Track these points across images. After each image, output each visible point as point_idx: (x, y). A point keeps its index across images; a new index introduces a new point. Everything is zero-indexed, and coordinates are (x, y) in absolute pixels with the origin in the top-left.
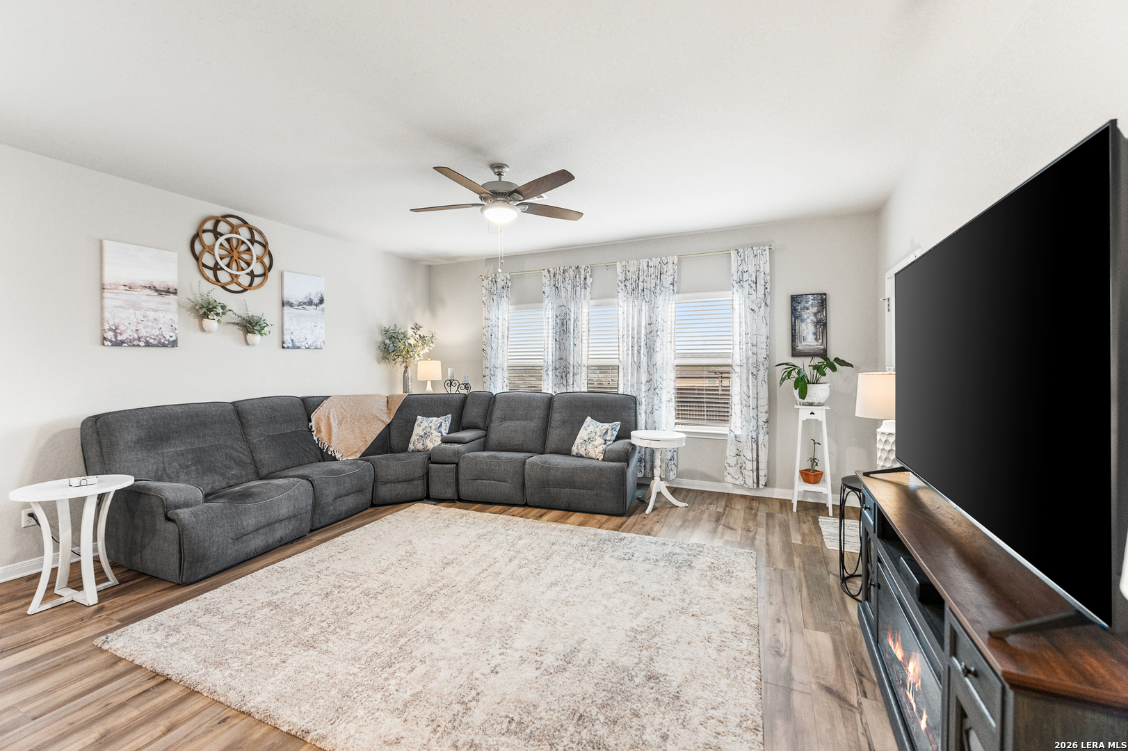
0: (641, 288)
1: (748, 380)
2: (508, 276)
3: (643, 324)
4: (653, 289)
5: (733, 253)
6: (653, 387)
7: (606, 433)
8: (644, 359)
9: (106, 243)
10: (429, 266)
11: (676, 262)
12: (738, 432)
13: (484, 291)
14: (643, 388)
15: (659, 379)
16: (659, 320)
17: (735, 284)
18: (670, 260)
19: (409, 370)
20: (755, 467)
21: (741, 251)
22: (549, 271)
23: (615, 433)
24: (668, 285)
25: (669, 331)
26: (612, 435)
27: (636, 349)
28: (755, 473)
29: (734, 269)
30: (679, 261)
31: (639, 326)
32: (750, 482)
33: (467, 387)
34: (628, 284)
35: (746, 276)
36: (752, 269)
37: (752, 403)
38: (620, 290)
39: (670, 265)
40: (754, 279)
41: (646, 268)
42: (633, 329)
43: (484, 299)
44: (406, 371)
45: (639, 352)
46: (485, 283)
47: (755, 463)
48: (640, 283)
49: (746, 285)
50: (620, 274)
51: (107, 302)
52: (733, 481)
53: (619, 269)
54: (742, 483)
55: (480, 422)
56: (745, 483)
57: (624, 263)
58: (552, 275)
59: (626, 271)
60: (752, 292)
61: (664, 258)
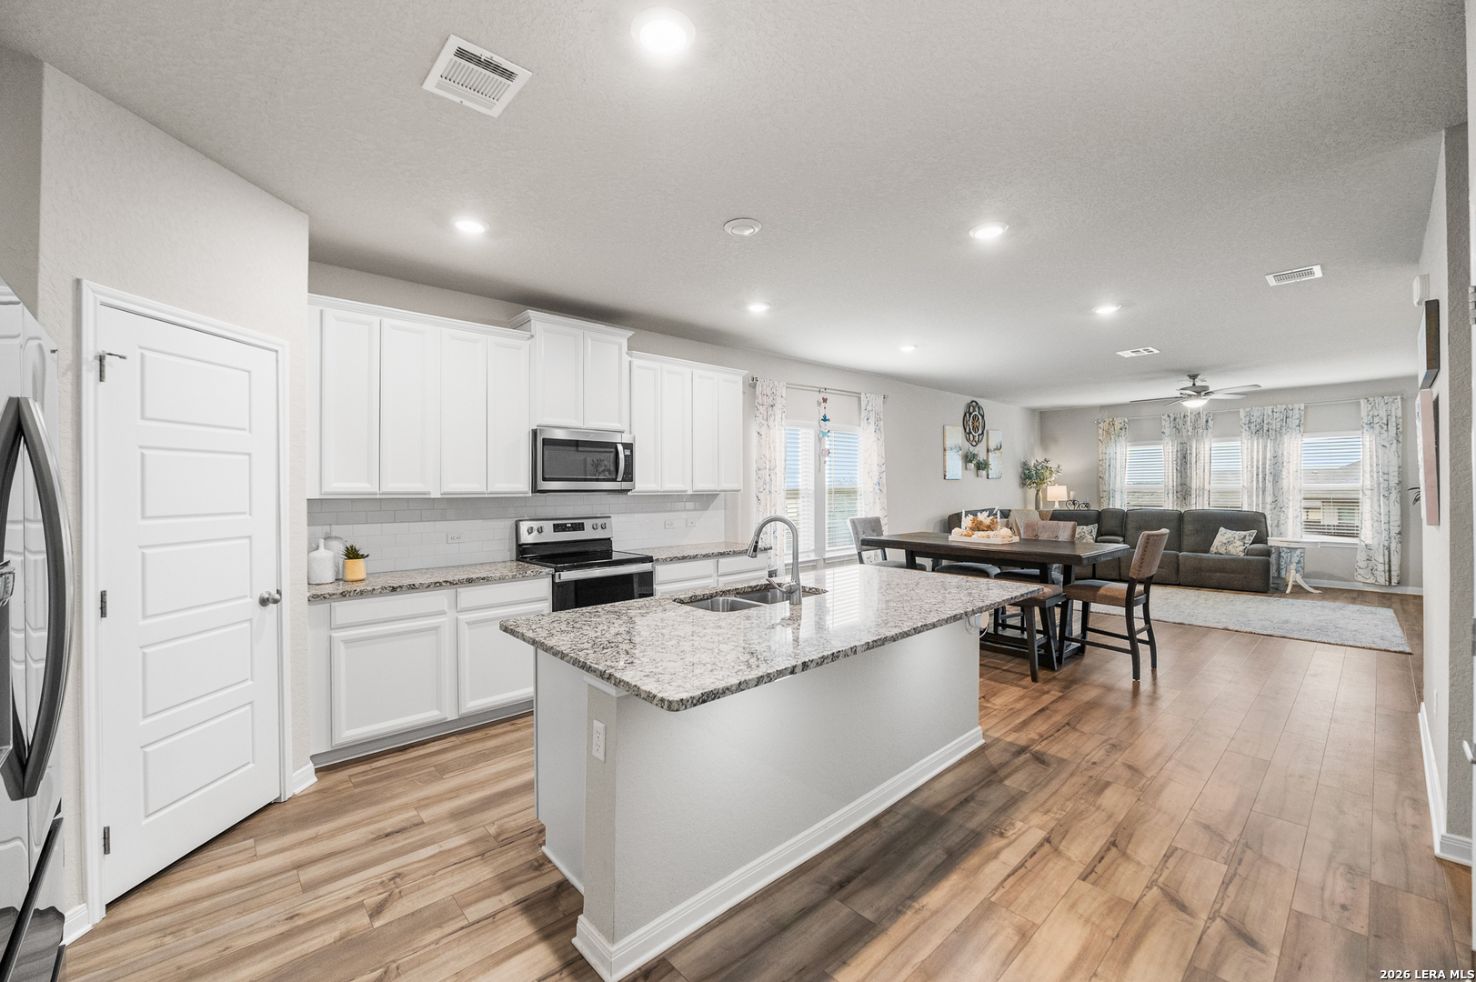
0: (1265, 429)
1: (1379, 501)
2: (1126, 420)
3: (1268, 457)
4: (1278, 429)
5: (1363, 402)
6: (1279, 505)
7: (1245, 537)
8: (1269, 485)
9: (947, 427)
10: (1041, 412)
11: (1302, 408)
12: (1369, 542)
13: (1101, 431)
14: (1268, 507)
15: (1285, 500)
16: (1285, 453)
17: (1364, 425)
18: (1296, 406)
19: (1040, 493)
20: (1387, 569)
21: (1371, 399)
22: (1169, 416)
23: (1252, 539)
24: (1294, 427)
25: (1295, 462)
26: (1249, 540)
27: (1261, 476)
28: (1387, 574)
29: (1364, 413)
30: (1305, 407)
31: (1264, 459)
32: (1382, 580)
33: (1087, 505)
34: (1252, 426)
35: (1376, 420)
36: (1383, 414)
37: (1384, 519)
38: (1243, 430)
39: (1296, 411)
40: (1385, 421)
41: (1270, 413)
42: (1258, 461)
43: (1101, 438)
44: (1037, 494)
45: (1264, 479)
46: (1101, 425)
47: (1387, 566)
48: (1265, 426)
49: (1377, 426)
50: (1243, 419)
51: (947, 457)
52: (1364, 580)
53: (1242, 414)
54: (1373, 582)
55: (1118, 530)
56: (1376, 581)
57: (1248, 409)
58: (1172, 419)
59: (1249, 415)
60: (1383, 431)
61: (1290, 406)
